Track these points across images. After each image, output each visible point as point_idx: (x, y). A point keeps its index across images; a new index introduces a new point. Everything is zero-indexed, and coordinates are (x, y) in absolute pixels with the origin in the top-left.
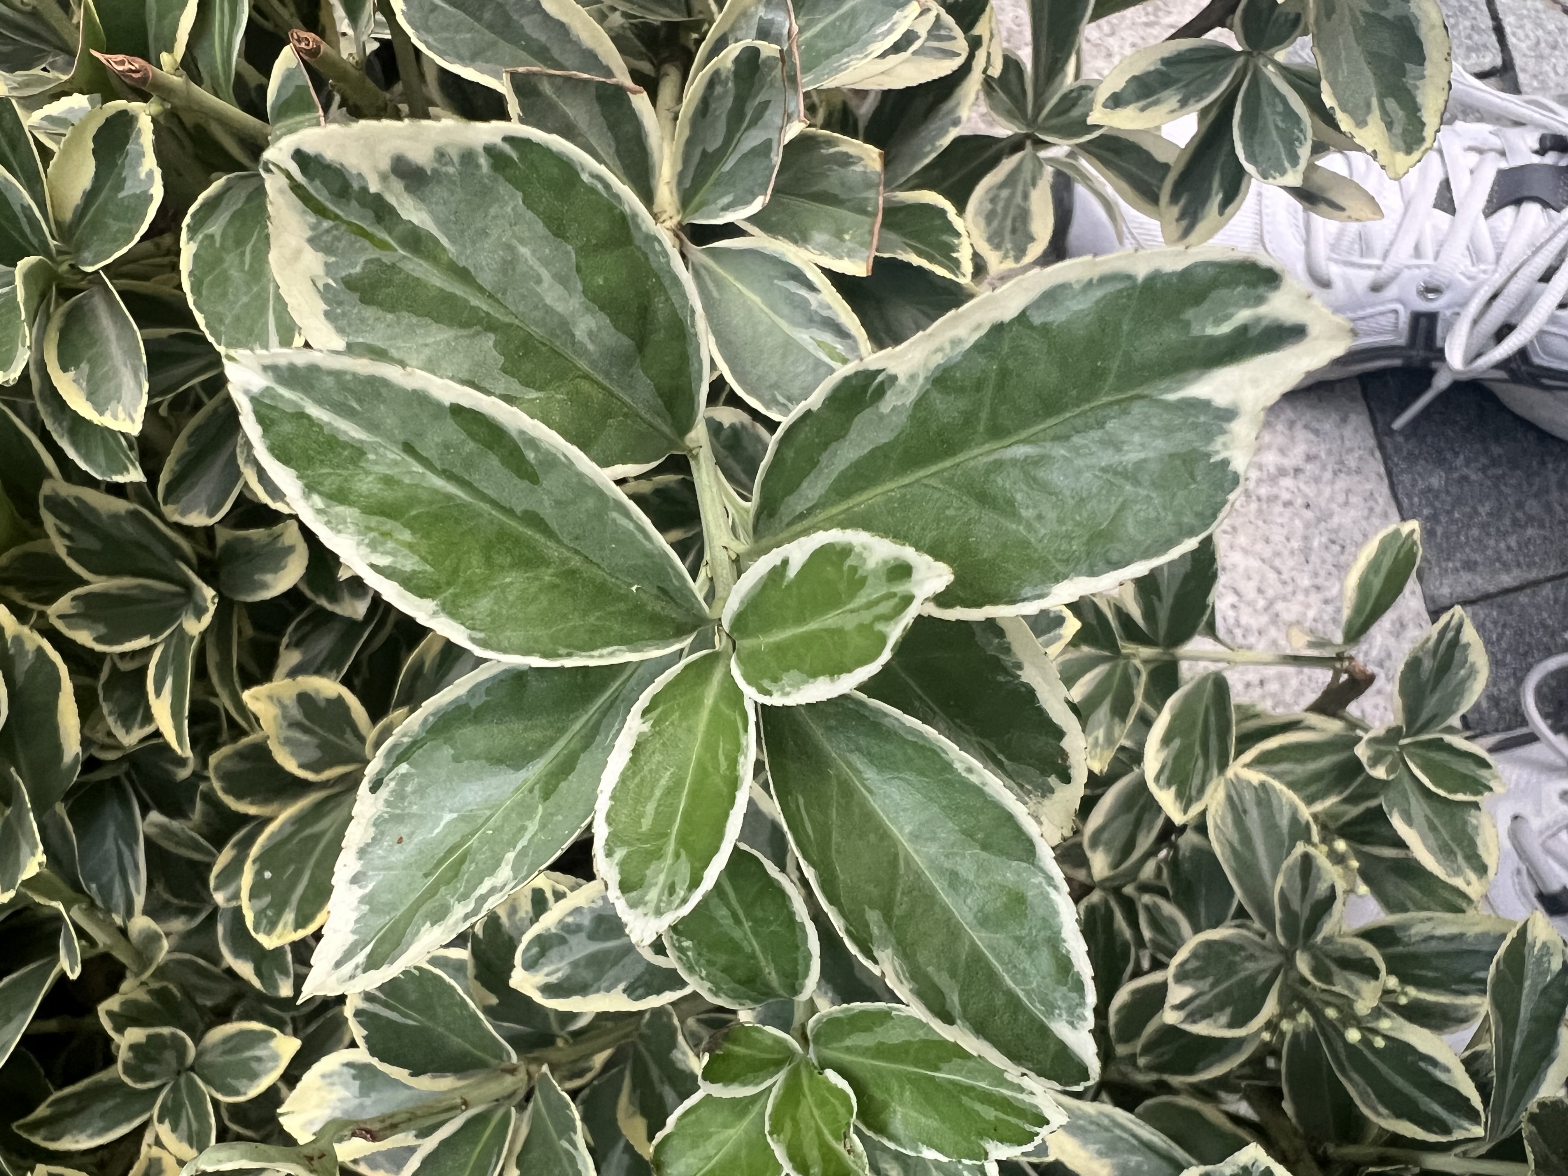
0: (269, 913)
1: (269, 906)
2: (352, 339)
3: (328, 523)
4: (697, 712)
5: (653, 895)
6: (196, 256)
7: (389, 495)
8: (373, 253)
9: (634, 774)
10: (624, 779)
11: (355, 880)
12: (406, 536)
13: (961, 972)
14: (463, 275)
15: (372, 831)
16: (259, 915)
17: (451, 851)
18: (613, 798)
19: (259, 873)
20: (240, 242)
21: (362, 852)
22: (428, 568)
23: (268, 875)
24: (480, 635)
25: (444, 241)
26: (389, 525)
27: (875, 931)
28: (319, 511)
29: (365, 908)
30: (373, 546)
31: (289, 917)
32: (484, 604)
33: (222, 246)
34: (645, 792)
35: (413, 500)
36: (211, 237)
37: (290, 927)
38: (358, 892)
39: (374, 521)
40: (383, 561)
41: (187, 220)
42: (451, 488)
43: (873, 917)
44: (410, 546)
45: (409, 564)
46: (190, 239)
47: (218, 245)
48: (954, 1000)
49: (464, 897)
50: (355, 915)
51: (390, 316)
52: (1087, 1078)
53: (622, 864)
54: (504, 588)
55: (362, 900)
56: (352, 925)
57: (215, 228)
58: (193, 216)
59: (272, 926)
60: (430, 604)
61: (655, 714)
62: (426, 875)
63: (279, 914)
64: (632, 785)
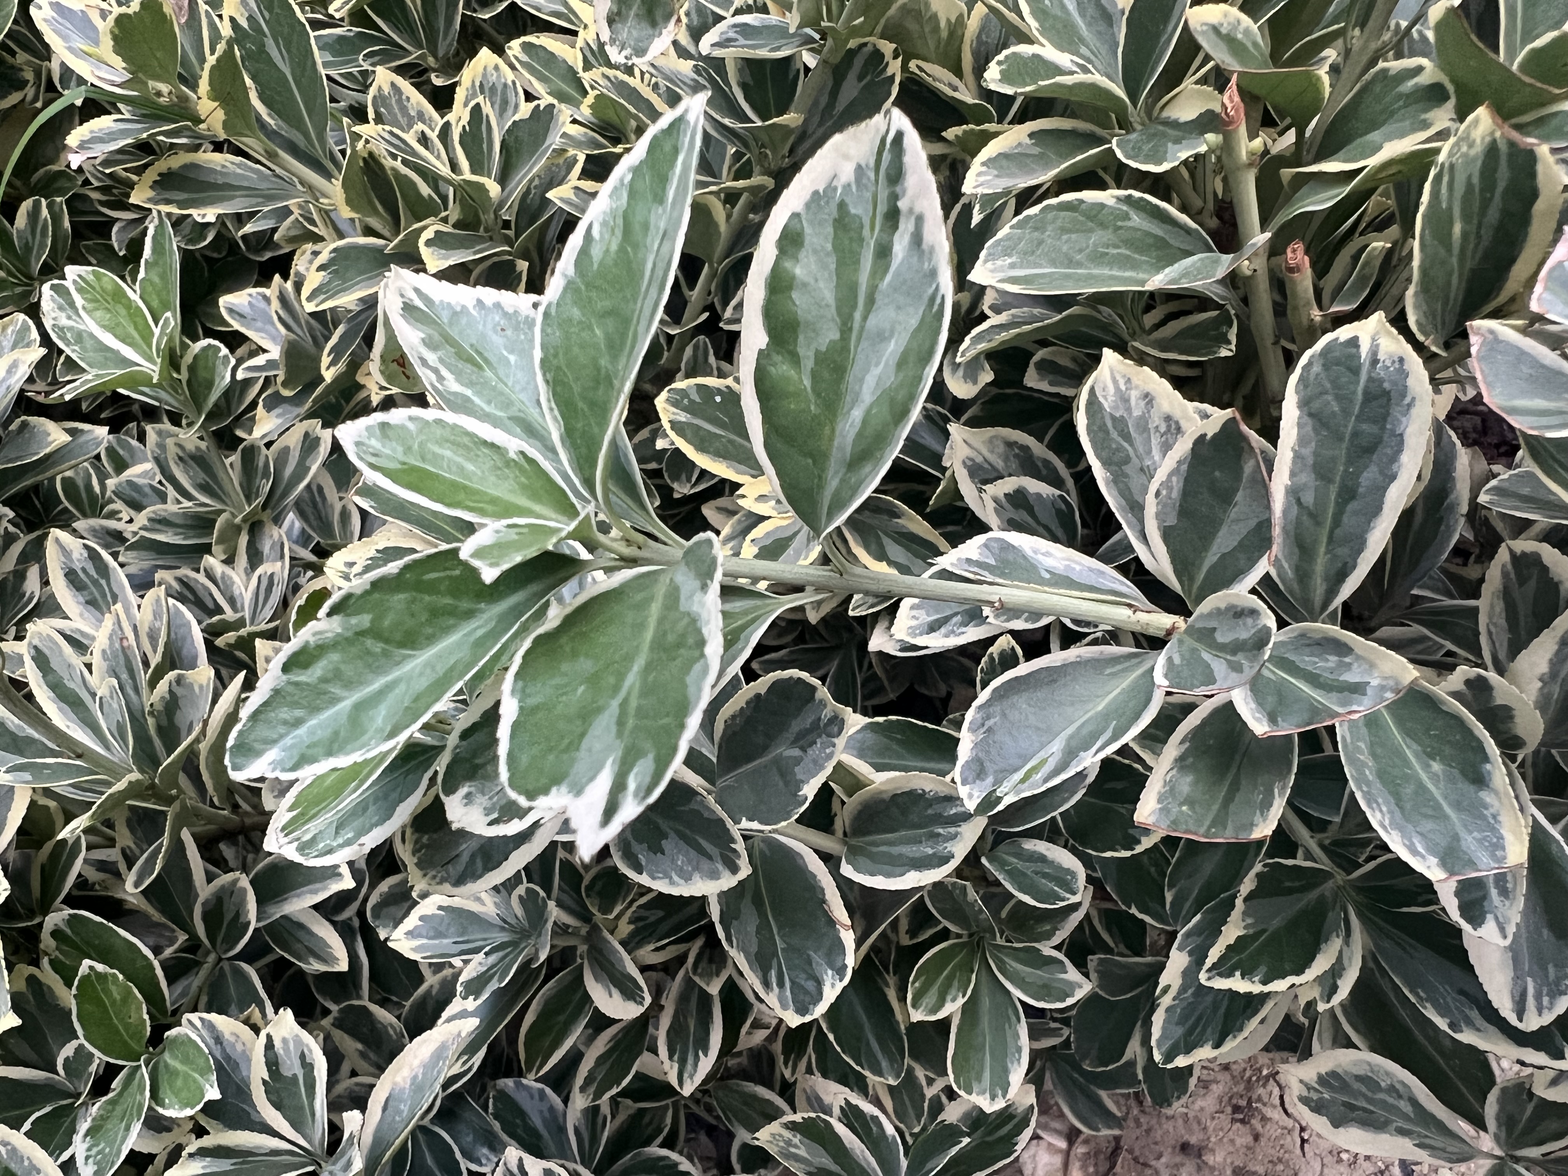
0: (686, 401)
1: (691, 401)
2: (803, 217)
3: (615, 188)
4: (529, 498)
5: (373, 442)
6: (1102, 206)
7: (637, 227)
8: (866, 222)
9: (475, 443)
10: (471, 435)
11: (480, 302)
12: (614, 247)
13: (324, 686)
14: (871, 301)
15: (511, 311)
16: (683, 393)
17: (486, 361)
18: (456, 425)
19: (719, 391)
20: (1128, 243)
21: (498, 306)
22: (595, 266)
23: (718, 399)
24: (553, 311)
25: (888, 278)
26: (619, 233)
27: (354, 621)
28: (622, 180)
29: (458, 309)
30: (604, 224)
31: (683, 417)
32: (576, 313)
33: (1121, 228)
34: (461, 451)
35: (636, 247)
36: (1127, 217)
37: (672, 417)
38: (470, 304)
39: (620, 221)
40: (596, 233)
41: (1137, 194)
42: (648, 273)
43: (364, 620)
44: (607, 251)
45: (596, 252)
46: (1119, 199)
47: (1119, 223)
48: (302, 677)
49: (441, 360)
50: (453, 303)
51: (829, 247)
52: (233, 769)
53: (403, 427)
54: (590, 328)
55: (463, 307)
56: (446, 300)
57: (1137, 220)
58: (1142, 199)
59: (675, 404)
60: (571, 271)
61: (523, 462)
62: (472, 346)
63: (685, 409)
64: (466, 440)
